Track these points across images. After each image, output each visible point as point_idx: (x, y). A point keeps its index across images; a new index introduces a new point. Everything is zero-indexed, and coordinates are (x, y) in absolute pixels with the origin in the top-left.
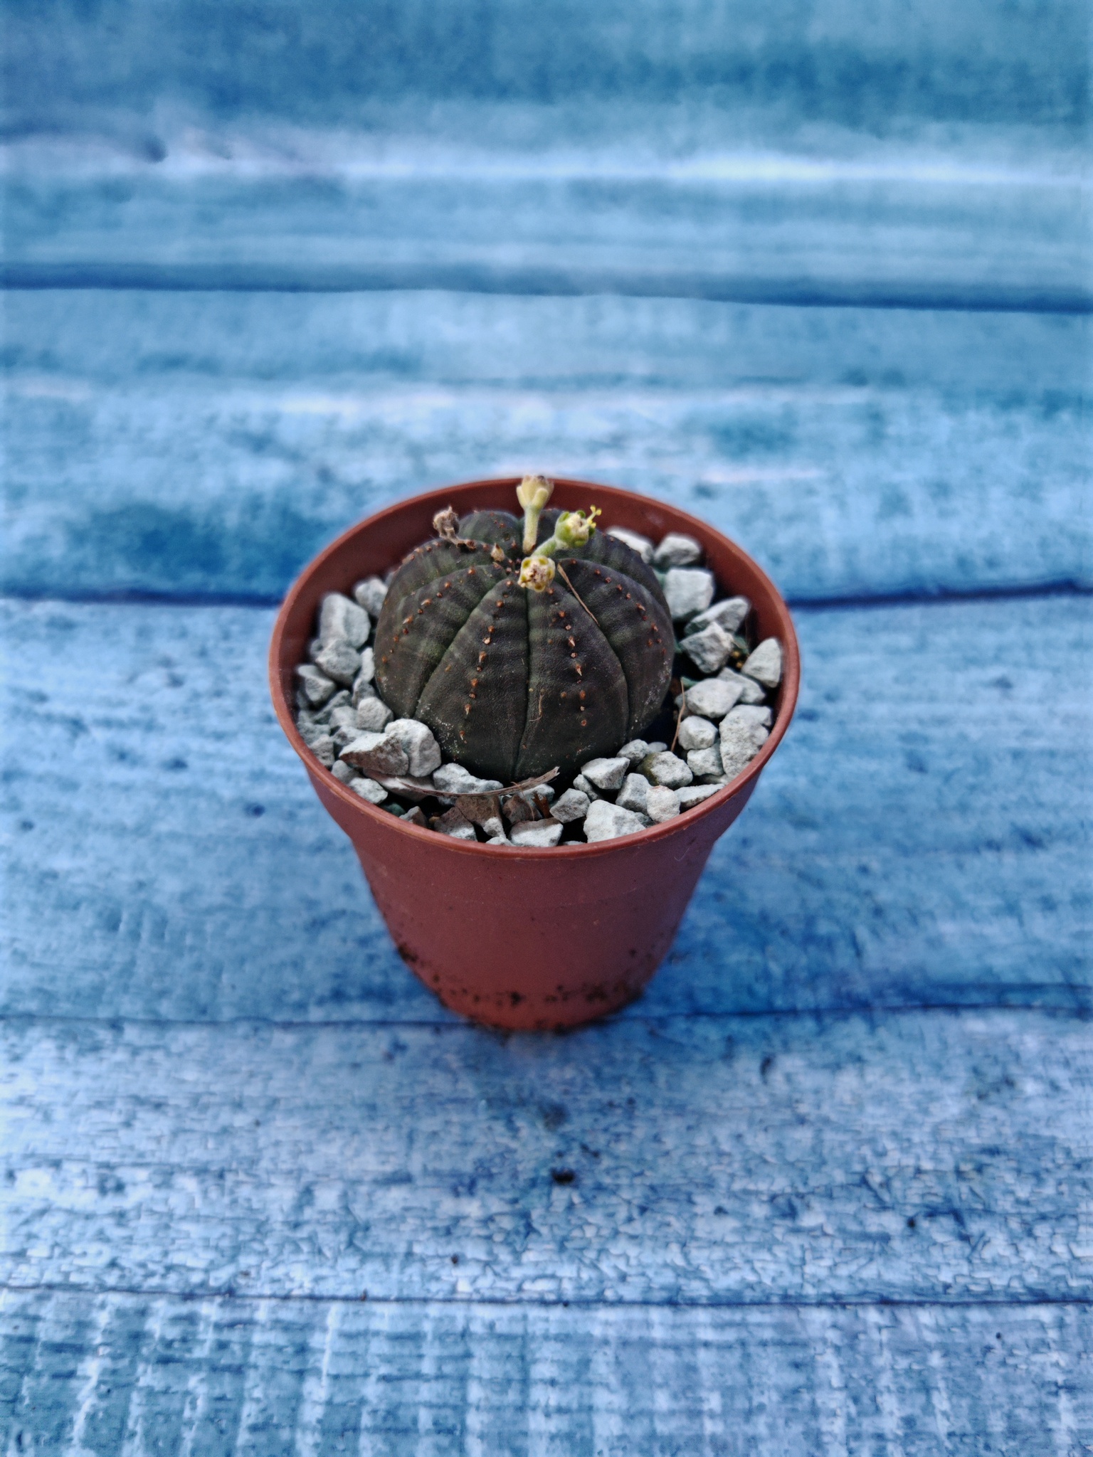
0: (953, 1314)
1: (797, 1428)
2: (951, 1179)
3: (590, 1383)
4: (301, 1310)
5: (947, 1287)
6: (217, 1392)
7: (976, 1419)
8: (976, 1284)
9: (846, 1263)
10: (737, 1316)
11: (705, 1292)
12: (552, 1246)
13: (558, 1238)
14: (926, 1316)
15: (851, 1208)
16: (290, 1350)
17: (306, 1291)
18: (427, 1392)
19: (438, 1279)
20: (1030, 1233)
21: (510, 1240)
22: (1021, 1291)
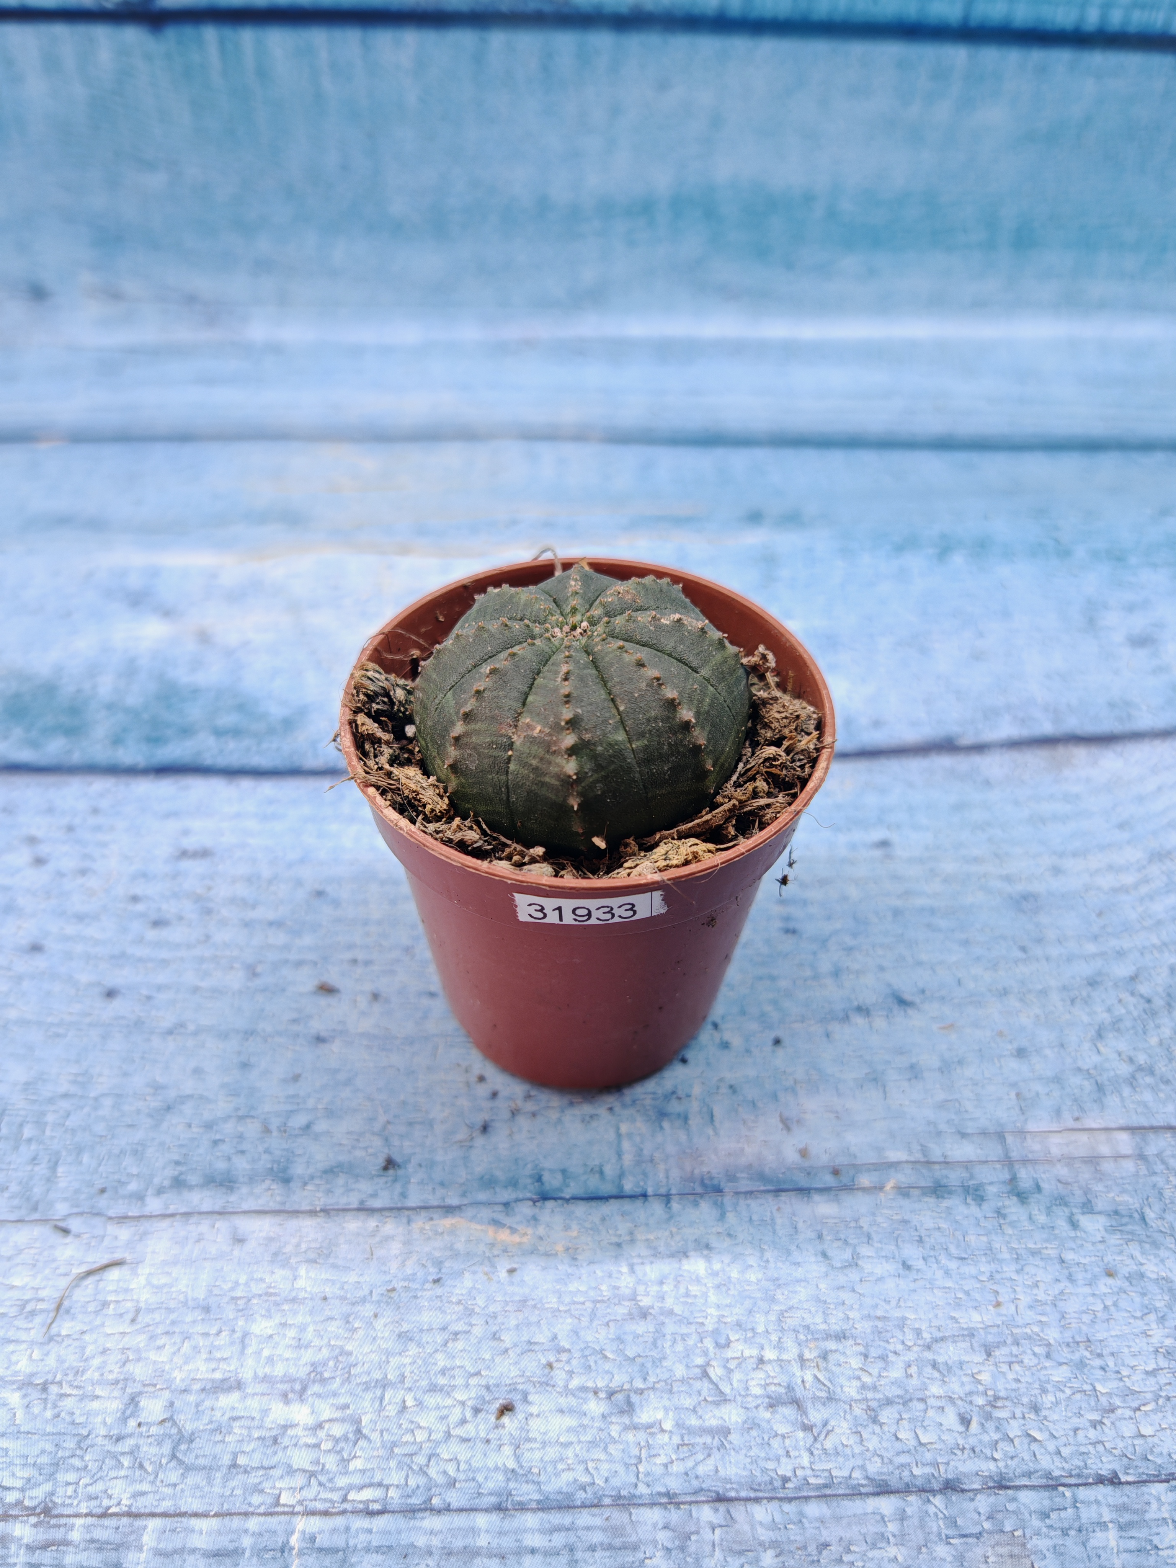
0: (790, 1510)
2: (795, 1367)
4: (117, 1528)
5: (785, 1480)
8: (816, 1476)
9: (682, 1459)
10: (566, 1519)
11: (536, 1496)
12: (381, 1452)
13: (388, 1445)
14: (761, 1512)
15: (691, 1402)
17: (124, 1508)
19: (262, 1491)
20: (875, 1420)
21: (338, 1448)
22: (863, 1482)
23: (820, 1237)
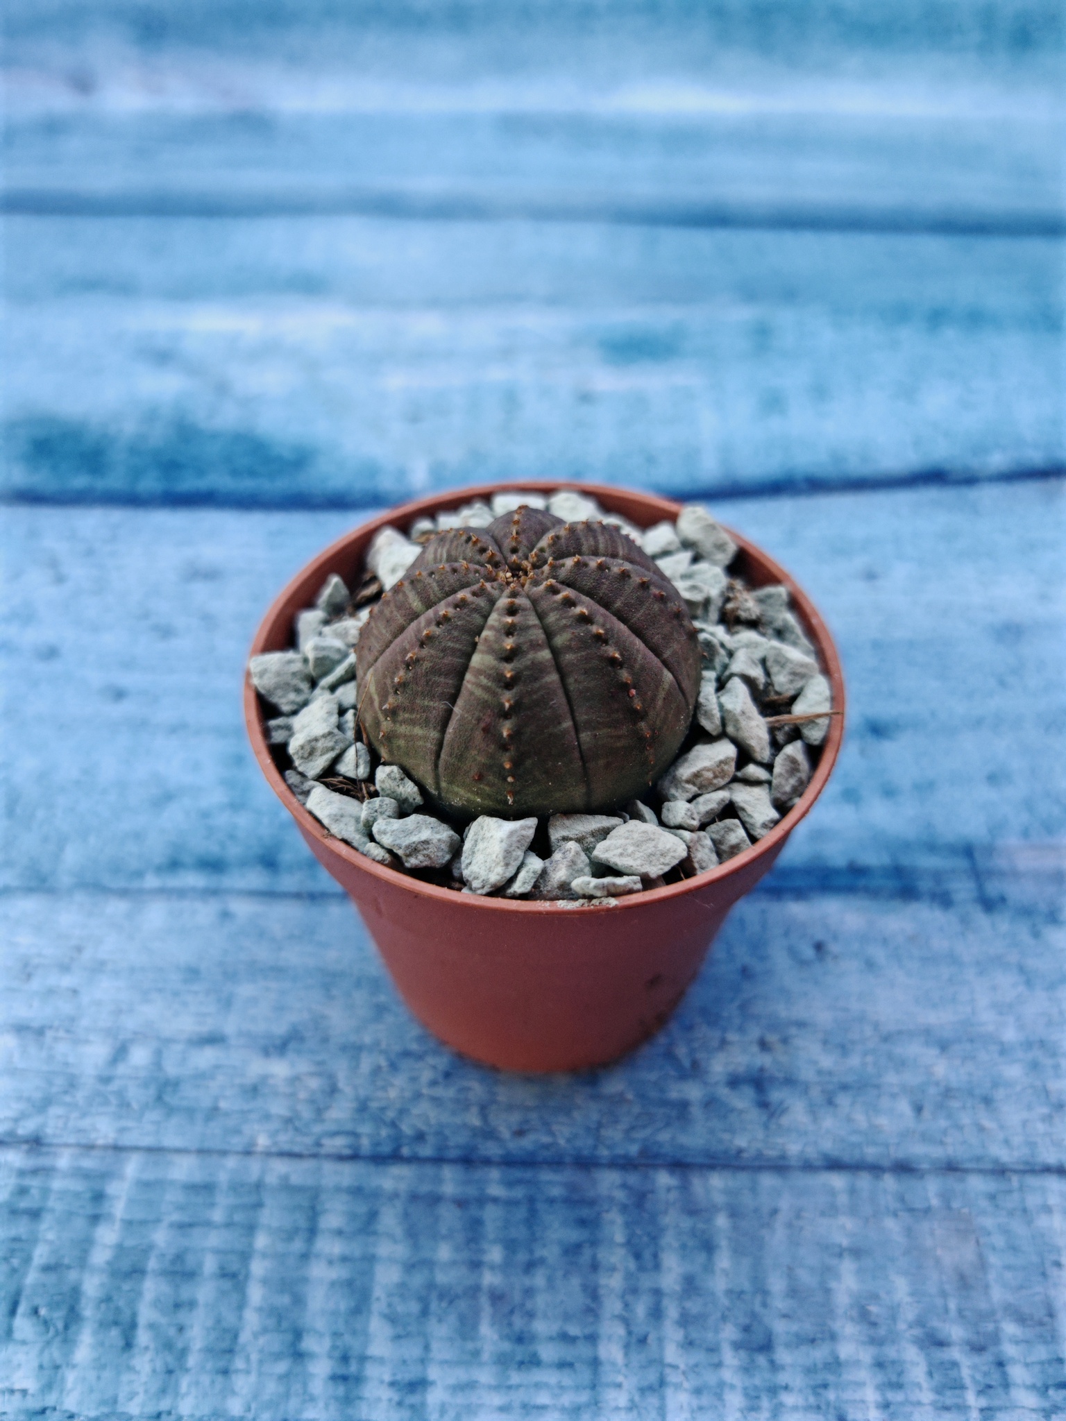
0: (743, 1179)
1: (575, 1282)
2: (755, 1049)
3: (375, 1233)
4: (103, 1159)
5: (740, 1151)
6: (13, 1232)
7: (756, 1277)
8: (770, 1149)
9: (644, 1127)
10: (528, 1174)
11: (499, 1152)
12: (354, 1105)
13: (362, 1099)
14: (717, 1181)
15: (653, 1076)
16: (88, 1195)
17: (110, 1141)
18: (214, 1239)
19: (239, 1132)
20: (830, 1102)
21: (314, 1099)
22: (815, 1157)
23: (786, 934)
